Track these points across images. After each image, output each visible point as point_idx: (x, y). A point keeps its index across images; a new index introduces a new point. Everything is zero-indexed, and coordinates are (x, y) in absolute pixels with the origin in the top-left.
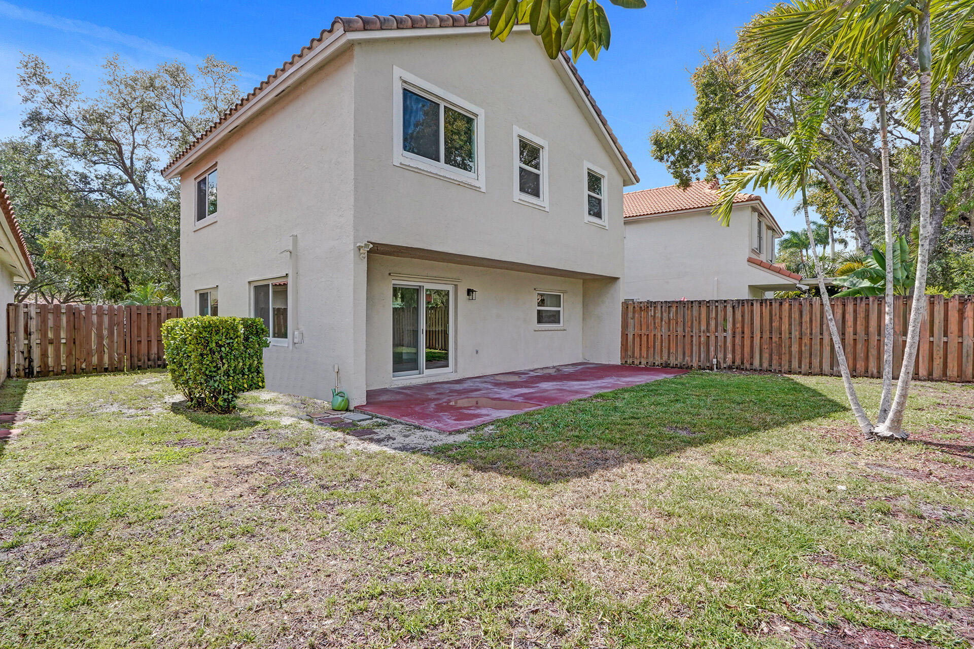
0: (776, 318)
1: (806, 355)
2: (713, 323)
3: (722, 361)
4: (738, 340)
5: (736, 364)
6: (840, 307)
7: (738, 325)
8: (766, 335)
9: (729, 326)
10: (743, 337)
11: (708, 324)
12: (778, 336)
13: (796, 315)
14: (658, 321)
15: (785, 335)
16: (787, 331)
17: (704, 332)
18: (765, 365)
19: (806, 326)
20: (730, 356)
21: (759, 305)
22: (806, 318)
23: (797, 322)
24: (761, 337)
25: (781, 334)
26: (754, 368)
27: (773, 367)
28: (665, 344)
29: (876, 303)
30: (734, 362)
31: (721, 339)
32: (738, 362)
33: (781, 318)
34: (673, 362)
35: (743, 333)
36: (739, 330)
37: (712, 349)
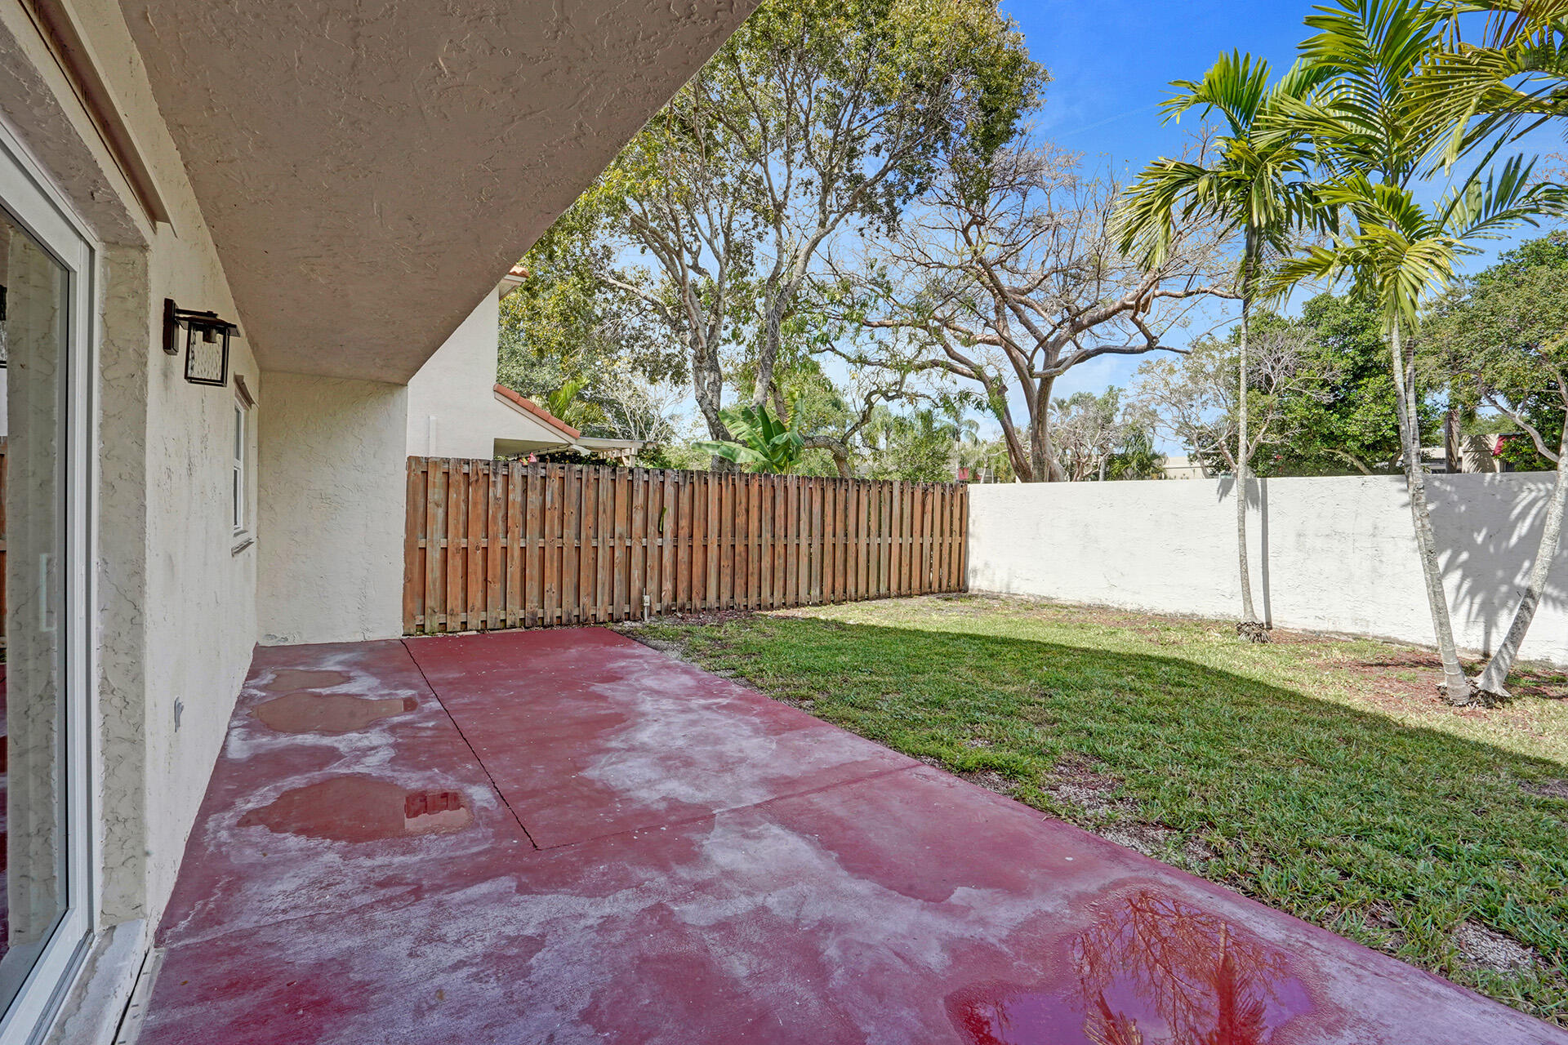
0: (740, 509)
1: (779, 574)
2: (638, 517)
3: (655, 599)
4: (683, 554)
5: (679, 601)
6: (819, 491)
7: (684, 523)
8: (727, 541)
9: (668, 525)
10: (691, 547)
11: (630, 520)
12: (744, 542)
13: (767, 505)
14: (515, 512)
15: (753, 541)
16: (756, 534)
17: (620, 538)
18: (725, 598)
19: (780, 522)
20: (668, 586)
21: (716, 482)
22: (780, 511)
23: (769, 516)
24: (719, 546)
25: (747, 537)
26: (708, 605)
27: (736, 600)
28: (533, 571)
29: (856, 488)
30: (675, 599)
31: (653, 552)
32: (682, 598)
33: (748, 511)
34: (552, 611)
35: (691, 536)
36: (684, 532)
37: (636, 573)
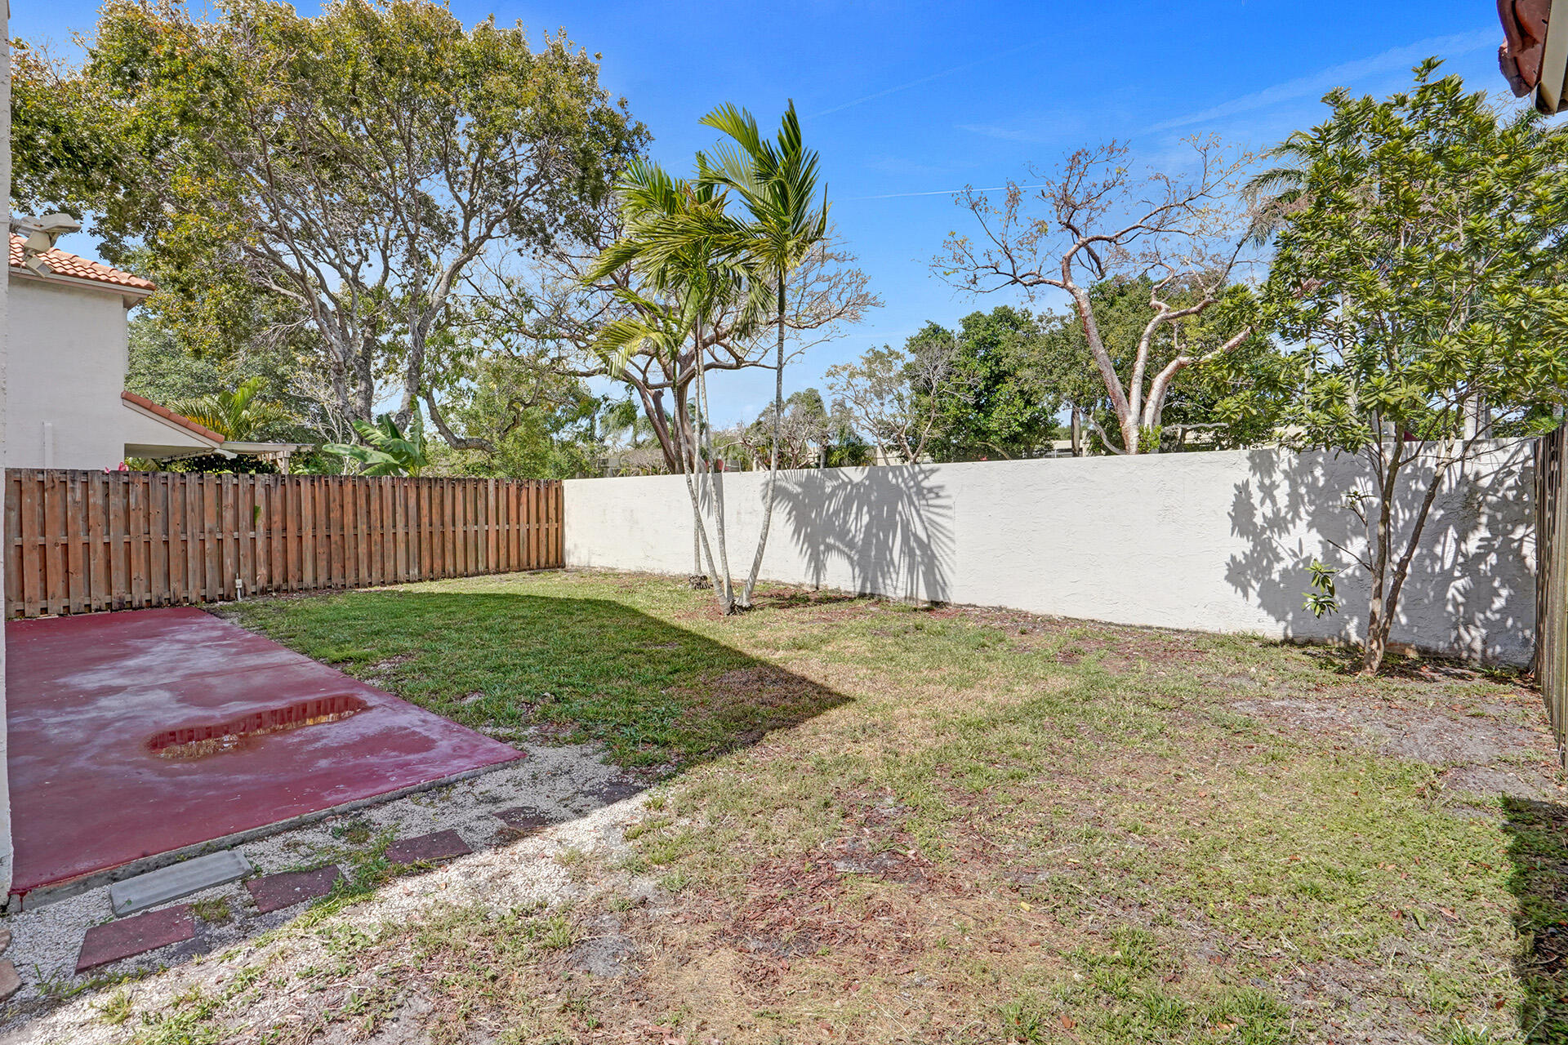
0: (335, 506)
1: (377, 558)
2: (228, 515)
3: (249, 582)
4: (277, 543)
5: (275, 583)
6: (415, 490)
7: (277, 518)
8: (322, 533)
9: (261, 522)
10: (285, 538)
11: (220, 516)
12: (339, 533)
13: (362, 501)
14: (96, 515)
15: (349, 531)
16: (351, 526)
17: (210, 532)
18: (322, 579)
19: (375, 516)
20: (262, 571)
21: (309, 484)
22: (375, 505)
23: (364, 511)
24: (314, 536)
25: (342, 528)
26: (305, 586)
27: (334, 580)
28: (118, 562)
29: (450, 486)
30: (270, 581)
31: (245, 545)
32: (277, 580)
33: (342, 507)
34: (139, 595)
35: (285, 529)
36: (277, 526)
37: (229, 562)
